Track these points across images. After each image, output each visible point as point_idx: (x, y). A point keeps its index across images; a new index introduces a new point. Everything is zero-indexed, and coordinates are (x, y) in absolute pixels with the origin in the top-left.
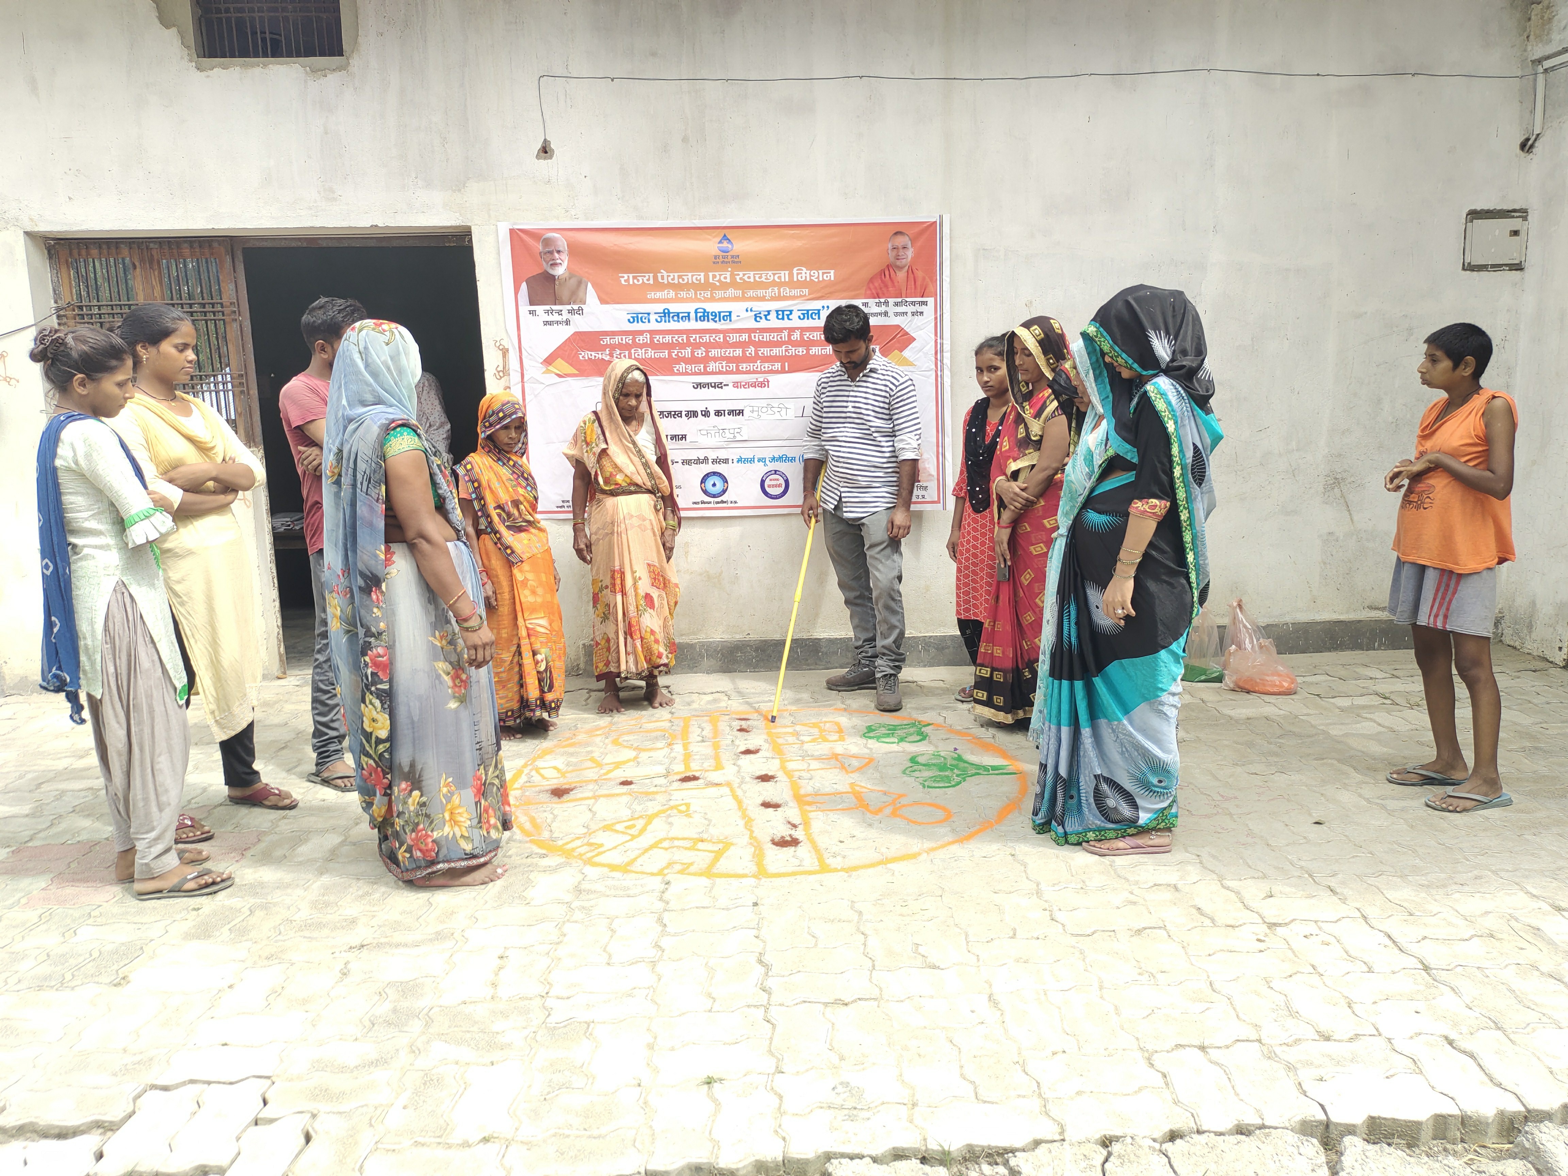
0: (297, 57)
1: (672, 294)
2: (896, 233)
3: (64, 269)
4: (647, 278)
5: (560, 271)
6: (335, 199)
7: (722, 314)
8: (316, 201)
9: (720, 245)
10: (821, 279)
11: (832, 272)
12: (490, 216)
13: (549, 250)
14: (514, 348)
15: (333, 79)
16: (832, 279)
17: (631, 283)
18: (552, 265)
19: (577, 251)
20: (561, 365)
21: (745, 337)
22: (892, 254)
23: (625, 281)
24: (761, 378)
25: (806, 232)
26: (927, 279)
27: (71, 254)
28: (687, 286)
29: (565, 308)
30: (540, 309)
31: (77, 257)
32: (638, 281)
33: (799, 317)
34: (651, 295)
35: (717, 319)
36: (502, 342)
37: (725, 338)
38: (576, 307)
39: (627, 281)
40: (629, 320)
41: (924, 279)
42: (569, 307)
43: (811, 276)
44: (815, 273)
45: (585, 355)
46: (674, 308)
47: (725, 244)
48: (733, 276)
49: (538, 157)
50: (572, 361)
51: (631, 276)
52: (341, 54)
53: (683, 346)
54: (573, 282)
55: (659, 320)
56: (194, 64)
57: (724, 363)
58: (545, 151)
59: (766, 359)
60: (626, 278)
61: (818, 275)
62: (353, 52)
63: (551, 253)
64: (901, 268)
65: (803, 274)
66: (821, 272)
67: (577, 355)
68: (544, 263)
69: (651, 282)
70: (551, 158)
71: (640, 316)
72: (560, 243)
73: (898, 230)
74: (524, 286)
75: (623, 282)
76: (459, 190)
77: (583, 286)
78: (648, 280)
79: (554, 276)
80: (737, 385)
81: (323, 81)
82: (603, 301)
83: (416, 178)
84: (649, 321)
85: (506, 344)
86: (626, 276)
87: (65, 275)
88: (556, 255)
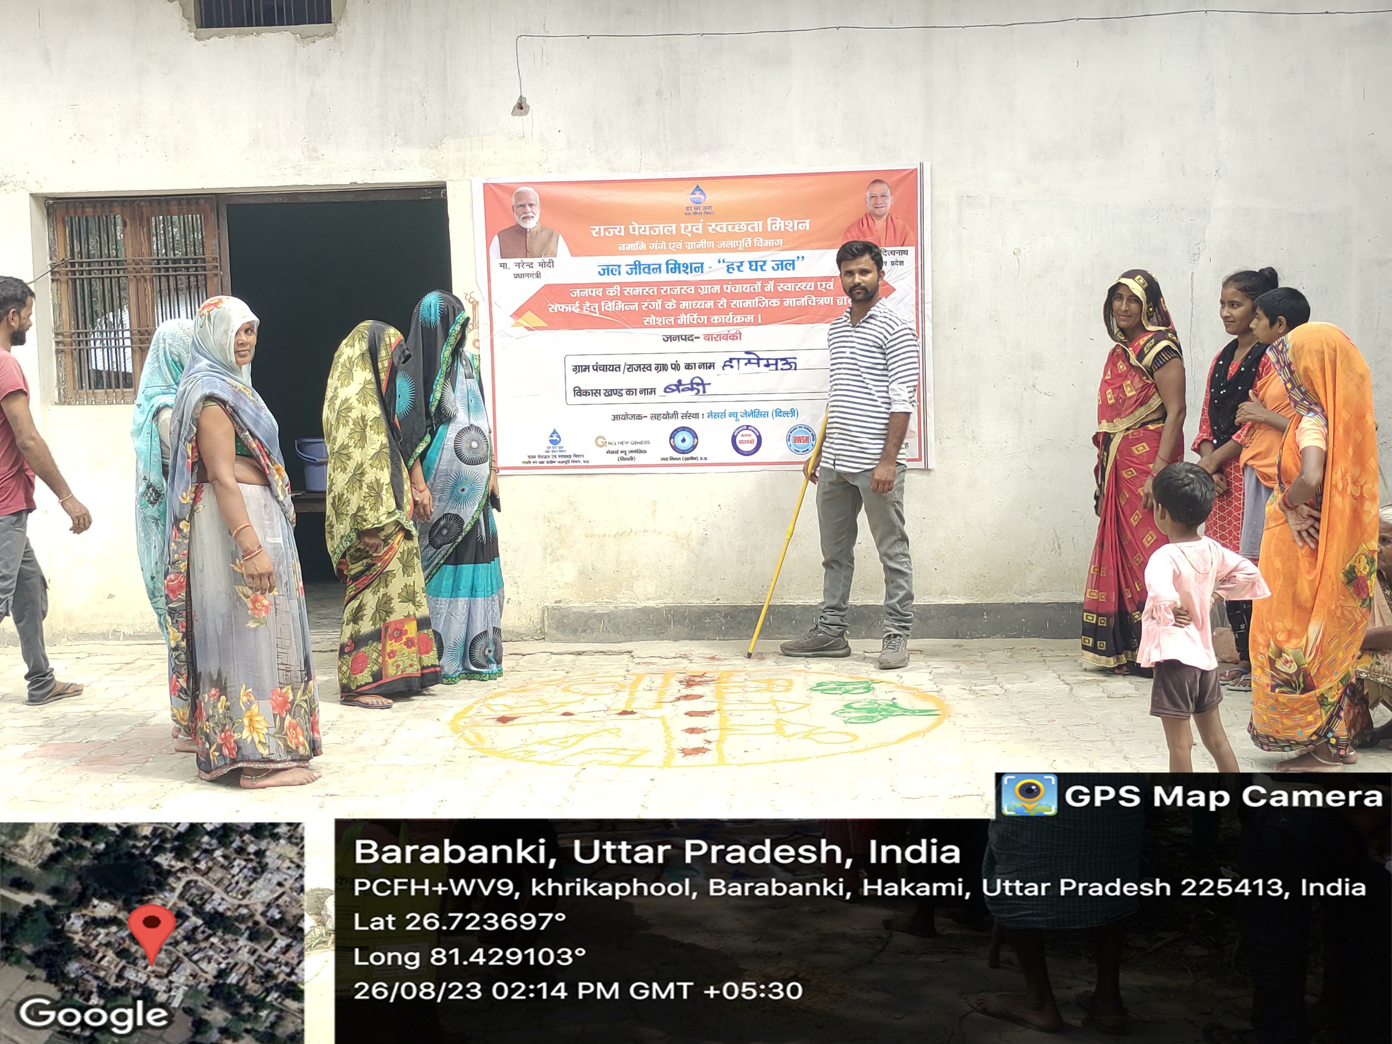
0: (288, 25)
1: (643, 246)
2: (875, 182)
3: (60, 226)
4: (619, 230)
5: (531, 224)
6: (318, 159)
7: (694, 266)
8: (299, 161)
9: (693, 196)
10: (796, 229)
11: (808, 221)
12: (464, 172)
13: (522, 205)
14: (484, 301)
15: (321, 44)
16: (808, 228)
17: (602, 234)
18: (524, 218)
19: (548, 204)
20: (531, 318)
21: (717, 288)
22: (870, 203)
23: (596, 233)
24: (733, 330)
25: (781, 181)
26: (908, 228)
27: (67, 212)
28: (659, 238)
29: (536, 261)
30: (511, 262)
31: (73, 215)
32: (609, 233)
33: (773, 268)
34: (622, 247)
35: (689, 270)
36: (472, 295)
37: (696, 289)
38: (546, 260)
39: (599, 233)
40: (599, 273)
41: (904, 227)
42: (540, 260)
43: (785, 226)
44: (789, 223)
45: (555, 307)
46: (645, 259)
47: (698, 195)
48: (705, 227)
49: (513, 113)
50: (542, 313)
51: (602, 228)
52: (329, 21)
53: (653, 298)
54: (545, 234)
55: (630, 272)
56: (193, 34)
57: (695, 316)
58: (521, 107)
59: (737, 311)
60: (597, 230)
61: (792, 225)
62: (341, 18)
63: (523, 206)
64: (879, 217)
65: (779, 224)
66: (796, 222)
67: (547, 307)
68: (516, 216)
69: (622, 233)
70: (527, 113)
71: (611, 268)
72: (532, 196)
73: (877, 179)
74: (496, 239)
75: (594, 235)
76: (436, 147)
77: (554, 239)
78: (620, 232)
79: (526, 229)
80: (708, 337)
81: (312, 46)
82: (574, 254)
83: (395, 136)
84: (620, 274)
85: (477, 296)
86: (597, 228)
87: (61, 233)
88: (529, 208)
